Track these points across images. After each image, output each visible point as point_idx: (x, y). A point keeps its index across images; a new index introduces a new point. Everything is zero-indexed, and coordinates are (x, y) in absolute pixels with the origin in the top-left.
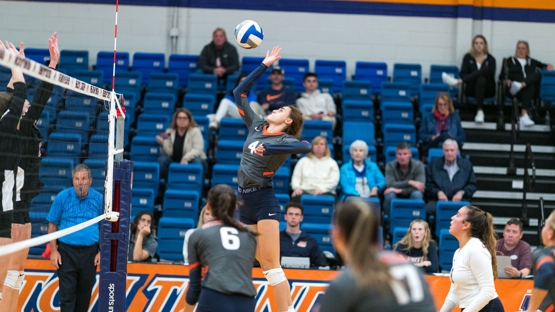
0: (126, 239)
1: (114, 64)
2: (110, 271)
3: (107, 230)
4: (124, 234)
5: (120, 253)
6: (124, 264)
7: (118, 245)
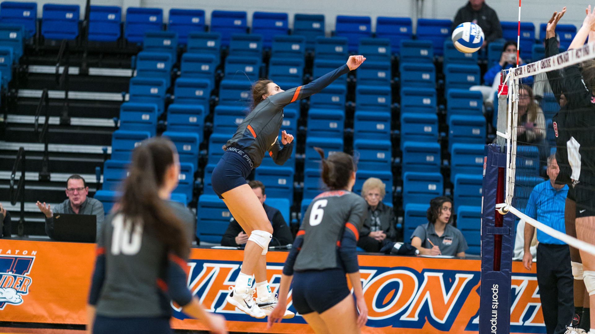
0: (511, 234)
1: (519, 37)
2: (494, 270)
3: (490, 224)
4: (509, 229)
5: (504, 250)
6: (509, 262)
7: (503, 241)
